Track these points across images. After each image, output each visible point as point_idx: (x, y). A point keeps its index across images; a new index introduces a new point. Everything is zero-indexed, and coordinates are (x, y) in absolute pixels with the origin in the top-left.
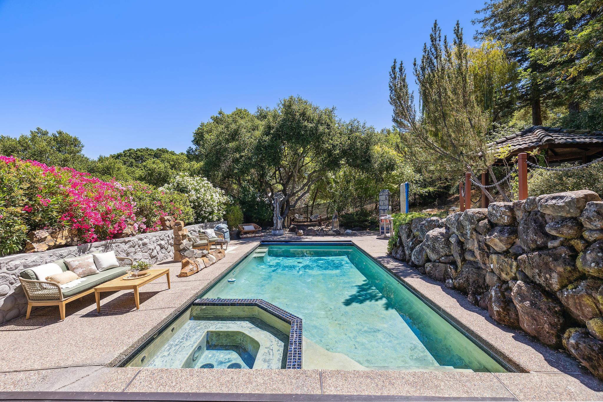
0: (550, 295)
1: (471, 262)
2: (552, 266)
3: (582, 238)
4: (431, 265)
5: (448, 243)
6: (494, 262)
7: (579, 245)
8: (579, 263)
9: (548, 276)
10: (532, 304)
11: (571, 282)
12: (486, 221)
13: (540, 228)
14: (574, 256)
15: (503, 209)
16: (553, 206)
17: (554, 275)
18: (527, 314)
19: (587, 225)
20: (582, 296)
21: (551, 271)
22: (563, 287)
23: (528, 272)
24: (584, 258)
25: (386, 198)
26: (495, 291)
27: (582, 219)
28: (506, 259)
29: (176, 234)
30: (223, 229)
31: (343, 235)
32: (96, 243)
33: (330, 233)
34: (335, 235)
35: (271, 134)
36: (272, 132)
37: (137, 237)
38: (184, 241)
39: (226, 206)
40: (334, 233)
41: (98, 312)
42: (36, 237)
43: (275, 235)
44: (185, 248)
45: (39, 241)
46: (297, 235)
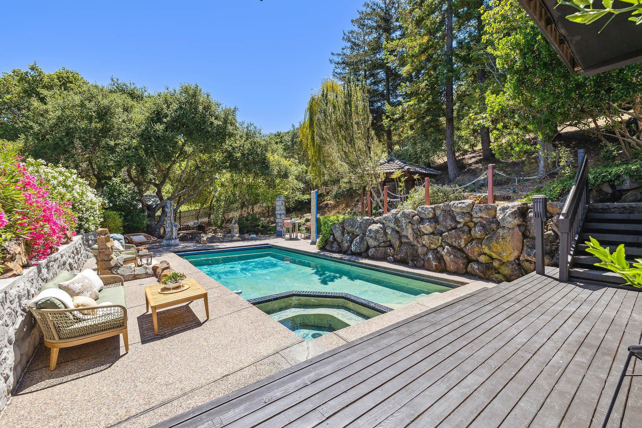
0: (461, 250)
1: (406, 243)
2: (461, 236)
3: (472, 221)
4: (374, 250)
5: (386, 234)
6: (426, 240)
7: (472, 225)
8: (473, 232)
9: (459, 241)
10: (454, 256)
11: (469, 243)
12: (417, 217)
13: (454, 219)
14: (470, 230)
15: (430, 209)
16: (460, 207)
17: (463, 240)
18: (453, 261)
19: (475, 215)
20: (475, 247)
21: (461, 238)
22: (466, 245)
23: (449, 241)
24: (475, 230)
25: (282, 203)
26: (432, 255)
27: (473, 213)
28: (435, 237)
29: (103, 247)
30: (121, 241)
31: (248, 240)
32: (43, 262)
33: (235, 238)
34: (241, 241)
35: (164, 122)
36: (165, 120)
37: (60, 253)
38: (113, 256)
39: (104, 211)
40: (239, 239)
41: (157, 335)
42: (8, 252)
43: (169, 245)
44: (117, 264)
45: (12, 259)
46: (200, 243)
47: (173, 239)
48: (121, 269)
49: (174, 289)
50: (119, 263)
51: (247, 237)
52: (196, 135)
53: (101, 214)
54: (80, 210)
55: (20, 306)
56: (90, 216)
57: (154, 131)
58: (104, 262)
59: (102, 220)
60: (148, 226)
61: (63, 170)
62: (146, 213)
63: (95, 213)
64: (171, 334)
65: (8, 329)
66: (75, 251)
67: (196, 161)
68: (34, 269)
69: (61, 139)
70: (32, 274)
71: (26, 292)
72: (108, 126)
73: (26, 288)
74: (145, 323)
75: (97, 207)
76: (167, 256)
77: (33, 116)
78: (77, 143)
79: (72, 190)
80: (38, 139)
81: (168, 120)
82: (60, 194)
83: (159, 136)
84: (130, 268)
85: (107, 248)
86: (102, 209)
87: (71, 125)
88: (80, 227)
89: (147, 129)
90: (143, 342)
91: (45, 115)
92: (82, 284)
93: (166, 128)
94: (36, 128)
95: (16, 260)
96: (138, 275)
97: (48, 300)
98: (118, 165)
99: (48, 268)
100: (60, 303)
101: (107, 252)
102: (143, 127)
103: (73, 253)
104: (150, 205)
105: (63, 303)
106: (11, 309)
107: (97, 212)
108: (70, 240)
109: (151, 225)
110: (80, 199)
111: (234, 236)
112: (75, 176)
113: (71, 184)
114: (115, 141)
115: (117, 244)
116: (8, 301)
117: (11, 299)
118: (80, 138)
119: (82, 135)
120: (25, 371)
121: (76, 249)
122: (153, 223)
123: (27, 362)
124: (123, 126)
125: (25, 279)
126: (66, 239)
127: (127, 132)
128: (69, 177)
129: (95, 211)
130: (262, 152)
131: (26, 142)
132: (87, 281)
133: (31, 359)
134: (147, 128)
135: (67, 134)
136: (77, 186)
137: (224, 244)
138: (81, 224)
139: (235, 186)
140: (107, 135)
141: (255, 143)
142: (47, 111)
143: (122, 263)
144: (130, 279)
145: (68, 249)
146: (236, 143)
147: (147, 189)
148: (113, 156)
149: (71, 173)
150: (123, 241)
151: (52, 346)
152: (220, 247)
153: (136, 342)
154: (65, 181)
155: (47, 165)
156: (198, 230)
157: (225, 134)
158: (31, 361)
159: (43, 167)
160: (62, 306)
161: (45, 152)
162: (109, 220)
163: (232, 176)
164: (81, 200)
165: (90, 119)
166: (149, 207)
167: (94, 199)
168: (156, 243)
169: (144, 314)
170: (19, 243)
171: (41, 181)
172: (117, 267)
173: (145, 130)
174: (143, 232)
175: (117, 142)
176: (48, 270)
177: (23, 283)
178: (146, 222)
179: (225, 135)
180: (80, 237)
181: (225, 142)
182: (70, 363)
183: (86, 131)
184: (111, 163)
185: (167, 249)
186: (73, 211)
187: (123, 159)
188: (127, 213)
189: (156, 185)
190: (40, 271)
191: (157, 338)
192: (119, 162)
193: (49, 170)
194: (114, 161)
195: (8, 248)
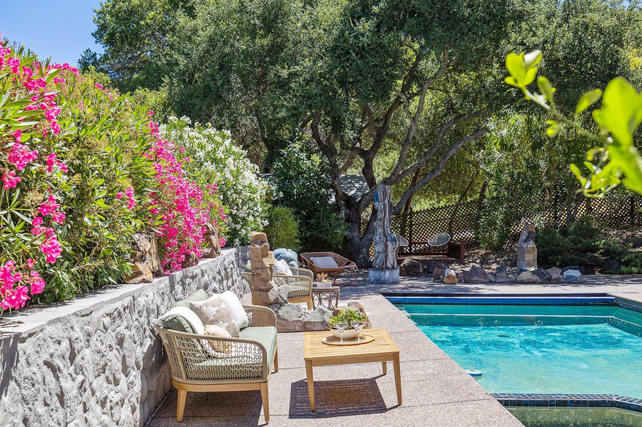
29: (258, 265)
30: (292, 262)
31: (558, 282)
32: (178, 274)
33: (524, 276)
34: (539, 283)
35: (374, 14)
36: (375, 9)
37: (200, 267)
38: (272, 282)
39: (269, 206)
40: (536, 278)
41: (313, 411)
42: (138, 248)
43: (380, 282)
44: (278, 298)
45: (142, 259)
46: (442, 282)
47: (387, 268)
48: (284, 308)
49: (346, 339)
50: (282, 298)
51: (555, 276)
52: (438, 31)
53: (263, 211)
54: (232, 204)
55: (149, 323)
56: (249, 214)
57: (356, 37)
58: (259, 293)
59: (266, 223)
60: (346, 240)
61: (212, 131)
62: (343, 214)
63: (255, 209)
64: (334, 414)
65: (135, 347)
66: (223, 273)
67: (447, 92)
68: (165, 280)
69: (213, 77)
70: (162, 285)
71: (155, 307)
72: (279, 40)
73: (155, 302)
74: (301, 392)
75: (259, 197)
76: (370, 300)
77: (178, 42)
78: (235, 80)
79: (224, 167)
80: (184, 81)
81: (381, 9)
82: (207, 173)
83: (363, 46)
84: (299, 310)
85: (264, 268)
86: (267, 201)
87: (227, 50)
88: (234, 233)
89: (343, 36)
90: (292, 416)
91: (194, 37)
92: (217, 308)
93: (378, 26)
94: (182, 61)
95: (146, 262)
96: (310, 323)
97: (175, 318)
98: (293, 116)
99: (183, 286)
100: (187, 325)
101: (264, 275)
102: (335, 32)
103: (219, 273)
104: (351, 196)
105: (192, 327)
106: (139, 323)
107: (259, 207)
108: (216, 251)
109: (352, 239)
110: (234, 183)
111: (522, 271)
112: (227, 142)
113: (223, 156)
114: (289, 69)
115: (282, 266)
116: (136, 311)
117: (139, 309)
118: (239, 72)
119: (242, 64)
120: (153, 415)
121: (225, 269)
122: (356, 234)
123: (156, 407)
124: (304, 37)
125: (155, 290)
126: (210, 249)
127: (309, 47)
128: (220, 144)
129: (256, 205)
130: (605, 48)
131: (170, 90)
132: (223, 306)
133: (160, 405)
134: (342, 32)
135: (221, 68)
136: (230, 160)
137: (495, 287)
138: (235, 228)
139: (537, 146)
140: (277, 58)
141: (586, 27)
142: (195, 31)
143: (286, 299)
144: (298, 328)
145: (212, 266)
146: (534, 35)
147: (349, 164)
148: (286, 99)
149: (223, 137)
150: (295, 263)
151: (179, 386)
152: (481, 292)
153: (281, 413)
154: (214, 151)
155: (192, 126)
156: (448, 255)
157: (503, 18)
158: (159, 407)
159: (187, 129)
160: (189, 329)
161: (192, 104)
162: (277, 223)
163: (529, 121)
164: (235, 185)
165: (253, 34)
166: (349, 202)
167: (255, 183)
168: (357, 276)
169: (302, 381)
170: (150, 238)
171: (180, 151)
172: (278, 304)
173: (339, 37)
174: (337, 251)
175: (292, 70)
176: (184, 289)
177: (152, 293)
178: (341, 231)
179: (503, 20)
180: (233, 250)
181: (506, 36)
182: (198, 419)
183: (247, 55)
184: (283, 114)
185: (375, 288)
186: (224, 204)
187: (301, 103)
188: (310, 211)
189: (363, 153)
190: (172, 286)
191: (312, 415)
192: (294, 108)
193: (195, 134)
194: (287, 107)
195: (139, 243)
